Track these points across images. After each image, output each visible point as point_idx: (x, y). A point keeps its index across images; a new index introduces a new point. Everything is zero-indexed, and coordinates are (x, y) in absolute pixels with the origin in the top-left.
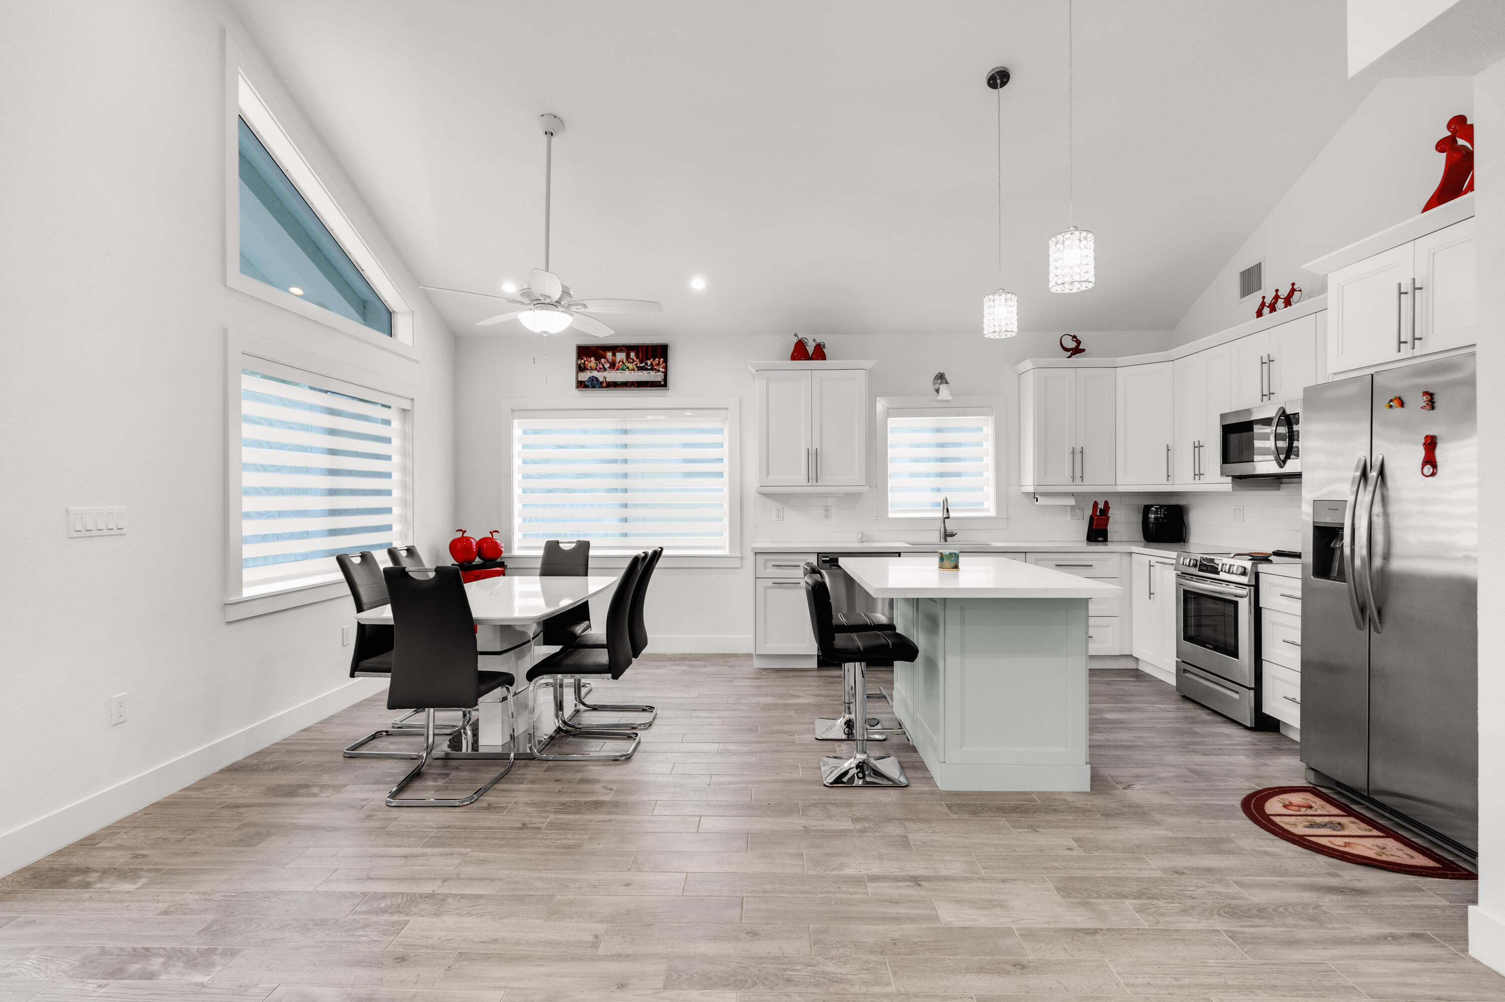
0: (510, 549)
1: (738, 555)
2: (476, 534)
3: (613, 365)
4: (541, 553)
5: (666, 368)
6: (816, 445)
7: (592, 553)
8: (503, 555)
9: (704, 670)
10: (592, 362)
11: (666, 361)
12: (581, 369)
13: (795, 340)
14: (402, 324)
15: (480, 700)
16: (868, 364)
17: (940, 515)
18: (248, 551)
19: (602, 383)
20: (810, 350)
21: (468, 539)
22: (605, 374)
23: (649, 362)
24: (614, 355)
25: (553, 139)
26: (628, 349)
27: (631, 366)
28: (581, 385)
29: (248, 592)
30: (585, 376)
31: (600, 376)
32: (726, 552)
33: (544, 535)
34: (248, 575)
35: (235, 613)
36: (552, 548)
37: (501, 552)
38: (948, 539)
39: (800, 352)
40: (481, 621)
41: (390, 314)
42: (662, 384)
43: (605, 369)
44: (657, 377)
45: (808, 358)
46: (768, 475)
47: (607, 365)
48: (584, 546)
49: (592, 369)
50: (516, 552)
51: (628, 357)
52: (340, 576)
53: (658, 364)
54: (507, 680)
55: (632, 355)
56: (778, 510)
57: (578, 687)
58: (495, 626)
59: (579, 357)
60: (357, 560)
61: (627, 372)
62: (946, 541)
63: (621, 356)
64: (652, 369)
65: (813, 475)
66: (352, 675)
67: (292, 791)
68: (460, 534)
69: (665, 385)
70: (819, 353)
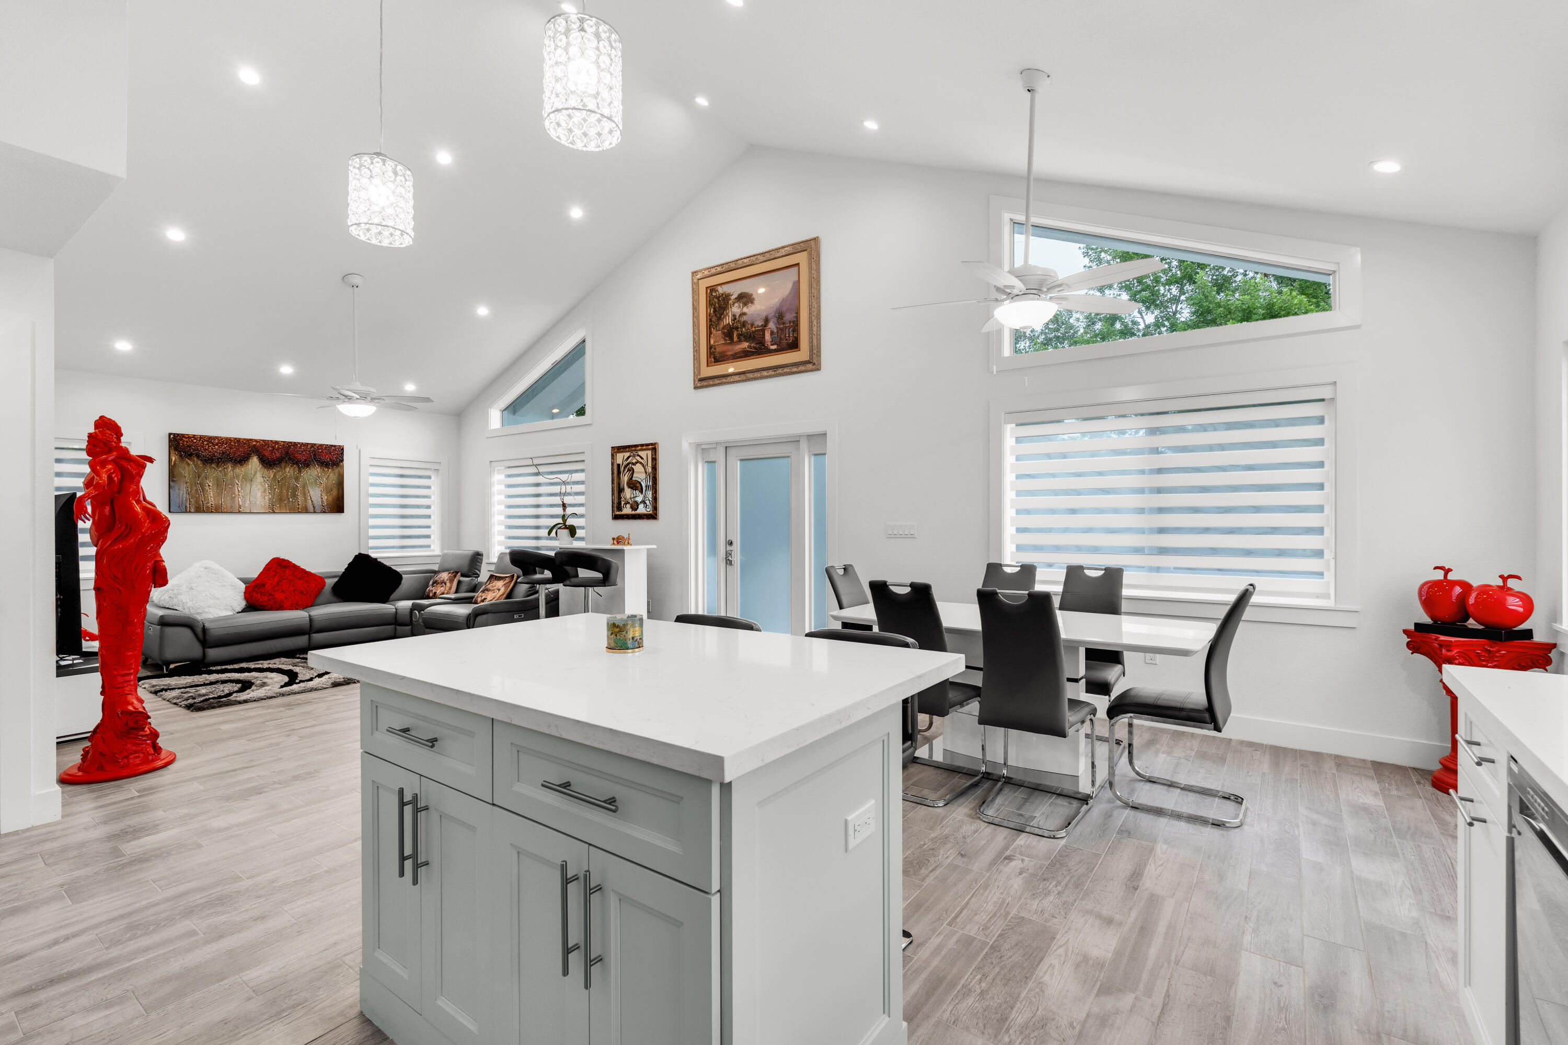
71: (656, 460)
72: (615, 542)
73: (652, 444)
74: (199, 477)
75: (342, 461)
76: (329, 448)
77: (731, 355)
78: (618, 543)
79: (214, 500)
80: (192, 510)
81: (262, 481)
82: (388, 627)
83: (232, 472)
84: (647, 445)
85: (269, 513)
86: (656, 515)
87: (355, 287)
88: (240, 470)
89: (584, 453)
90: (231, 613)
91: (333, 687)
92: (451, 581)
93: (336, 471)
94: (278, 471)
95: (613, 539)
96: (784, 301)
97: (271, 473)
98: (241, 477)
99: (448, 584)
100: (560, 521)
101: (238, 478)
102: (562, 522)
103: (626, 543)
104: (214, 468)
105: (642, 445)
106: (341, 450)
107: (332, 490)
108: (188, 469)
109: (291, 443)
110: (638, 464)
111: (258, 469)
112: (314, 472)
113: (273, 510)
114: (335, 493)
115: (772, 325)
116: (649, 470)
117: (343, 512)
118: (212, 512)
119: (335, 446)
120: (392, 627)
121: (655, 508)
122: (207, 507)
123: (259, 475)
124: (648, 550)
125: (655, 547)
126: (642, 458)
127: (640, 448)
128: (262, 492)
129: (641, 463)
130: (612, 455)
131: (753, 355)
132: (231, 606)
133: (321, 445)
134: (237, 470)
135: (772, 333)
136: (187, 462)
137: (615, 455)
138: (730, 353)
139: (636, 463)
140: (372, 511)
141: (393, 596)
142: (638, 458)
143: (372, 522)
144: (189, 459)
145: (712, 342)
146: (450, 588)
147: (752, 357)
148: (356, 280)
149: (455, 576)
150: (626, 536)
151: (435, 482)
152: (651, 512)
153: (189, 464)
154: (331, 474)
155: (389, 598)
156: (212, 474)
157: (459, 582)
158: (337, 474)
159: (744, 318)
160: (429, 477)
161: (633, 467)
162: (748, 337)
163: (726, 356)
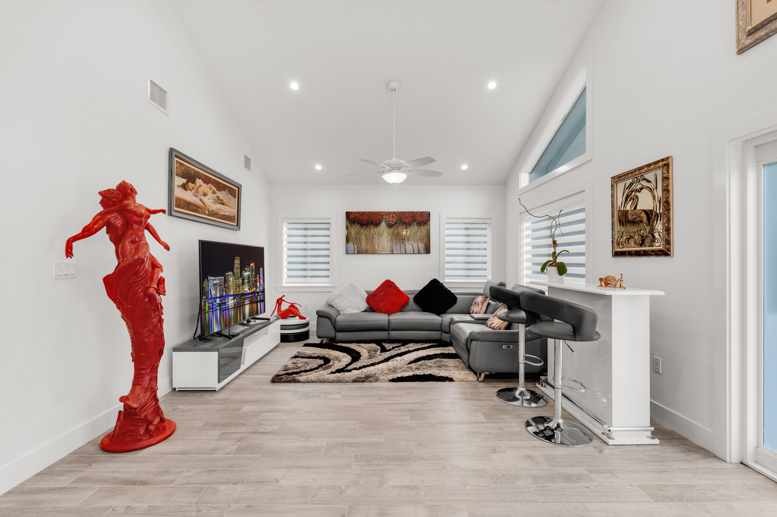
71: (667, 178)
72: (603, 284)
73: (663, 160)
74: (358, 235)
75: (429, 221)
76: (422, 214)
78: (607, 284)
79: (365, 246)
80: (356, 252)
81: (387, 235)
82: (437, 332)
83: (372, 231)
84: (655, 163)
85: (391, 254)
86: (669, 250)
87: (394, 90)
88: (377, 230)
90: (358, 312)
91: (353, 382)
92: (482, 303)
93: (426, 227)
94: (395, 229)
95: (601, 280)
97: (391, 231)
98: (377, 233)
99: (480, 306)
100: (551, 259)
101: (375, 233)
102: (552, 260)
103: (618, 285)
104: (365, 229)
105: (649, 165)
106: (428, 214)
107: (423, 239)
108: (354, 230)
109: (401, 212)
110: (644, 190)
111: (385, 229)
112: (414, 228)
113: (392, 252)
114: (425, 240)
116: (659, 193)
117: (430, 253)
118: (364, 253)
119: (425, 212)
120: (440, 332)
121: (668, 242)
122: (362, 251)
123: (385, 232)
124: (651, 297)
125: (662, 293)
126: (648, 181)
127: (645, 169)
128: (387, 242)
129: (648, 187)
130: (612, 186)
132: (359, 308)
133: (418, 212)
134: (375, 230)
136: (353, 227)
137: (615, 184)
139: (641, 189)
140: (447, 252)
141: (449, 311)
142: (645, 183)
143: (447, 259)
144: (354, 225)
146: (481, 309)
148: (394, 85)
149: (485, 300)
150: (618, 277)
151: (488, 232)
152: (661, 247)
153: (353, 228)
154: (423, 230)
155: (446, 311)
156: (364, 232)
157: (489, 304)
158: (426, 230)
160: (486, 229)
161: (637, 194)
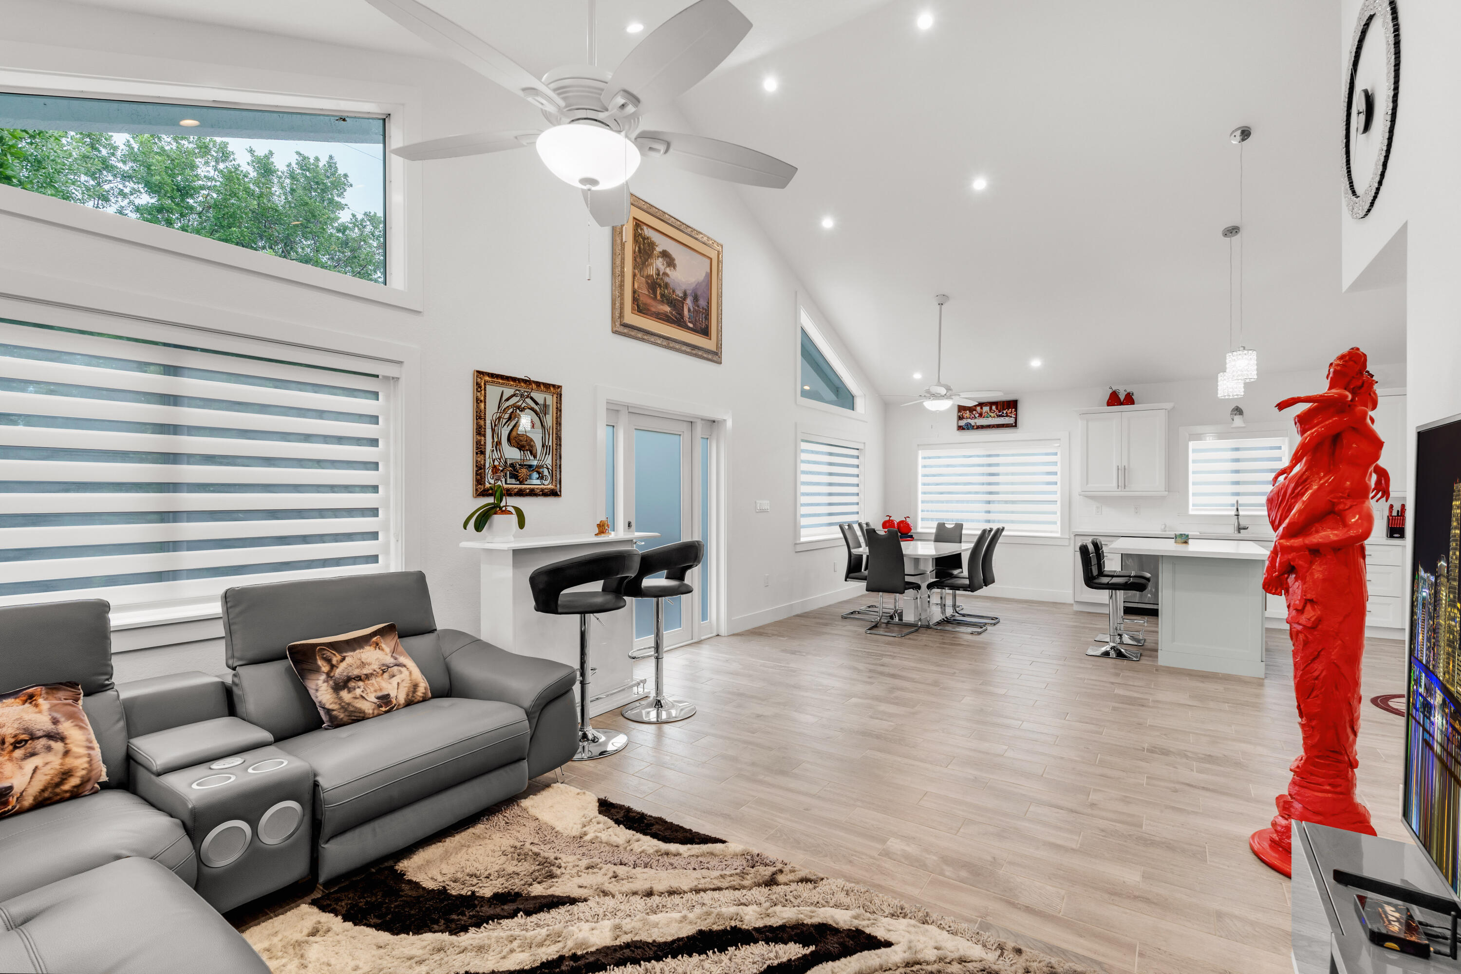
0: (916, 528)
1: (1068, 537)
2: (897, 518)
3: (981, 415)
4: (934, 531)
5: (1016, 415)
6: (1125, 463)
7: (964, 532)
8: (912, 531)
9: (1039, 608)
10: (967, 414)
11: (1016, 411)
12: (960, 418)
13: (1110, 391)
14: (859, 403)
15: (906, 591)
16: (1169, 405)
17: (1234, 513)
18: (804, 521)
19: (973, 426)
20: (1122, 397)
21: (892, 521)
22: (976, 421)
23: (1005, 412)
24: (982, 408)
25: (943, 306)
26: (991, 404)
27: (992, 415)
28: (960, 428)
29: (803, 540)
30: (962, 423)
31: (972, 422)
32: (1058, 535)
33: (937, 520)
34: (803, 532)
35: (799, 548)
36: (941, 527)
37: (911, 529)
38: (1242, 531)
39: (1114, 400)
40: (907, 555)
41: (853, 397)
42: (1015, 425)
43: (975, 418)
44: (1011, 421)
45: (1121, 403)
46: (1087, 484)
47: (977, 415)
48: (959, 527)
49: (967, 418)
50: (920, 530)
51: (991, 409)
52: (841, 535)
53: (1011, 413)
54: (917, 587)
55: (994, 407)
56: (1097, 507)
57: (954, 596)
58: (911, 558)
59: (959, 411)
60: (847, 527)
61: (990, 419)
62: (1240, 532)
63: (986, 409)
64: (1007, 416)
65: (1121, 483)
66: (846, 580)
67: (826, 625)
68: (888, 518)
69: (1016, 426)
70: (1129, 400)
73: (553, 387)
77: (655, 312)
84: (546, 386)
86: (559, 489)
89: (400, 363)
96: (699, 284)
110: (529, 411)
115: (689, 301)
121: (558, 480)
126: (536, 403)
127: (534, 386)
129: (534, 410)
130: (478, 385)
131: (674, 324)
135: (689, 310)
137: (482, 385)
138: (653, 309)
139: (526, 408)
142: (529, 401)
145: (636, 286)
147: (673, 325)
152: (552, 486)
159: (667, 279)
161: (519, 412)
162: (671, 302)
163: (649, 310)
